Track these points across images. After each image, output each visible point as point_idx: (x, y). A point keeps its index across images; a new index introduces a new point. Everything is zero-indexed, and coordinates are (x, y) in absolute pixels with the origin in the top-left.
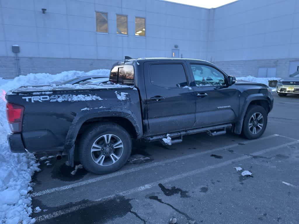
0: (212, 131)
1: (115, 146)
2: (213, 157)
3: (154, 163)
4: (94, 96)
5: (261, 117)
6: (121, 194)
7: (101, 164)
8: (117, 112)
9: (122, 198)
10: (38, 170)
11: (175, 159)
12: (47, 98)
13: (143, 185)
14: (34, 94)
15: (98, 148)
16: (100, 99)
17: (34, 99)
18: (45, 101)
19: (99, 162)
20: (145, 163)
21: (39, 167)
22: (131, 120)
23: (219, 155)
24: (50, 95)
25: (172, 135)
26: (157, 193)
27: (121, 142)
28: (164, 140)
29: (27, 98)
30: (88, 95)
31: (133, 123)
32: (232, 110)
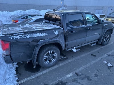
0: (91, 44)
1: (53, 55)
2: (92, 56)
3: (68, 60)
4: (44, 34)
5: (109, 36)
6: (61, 79)
7: (48, 64)
8: (55, 41)
9: (62, 82)
10: (18, 66)
11: (77, 58)
12: (21, 36)
13: (69, 74)
14: (15, 34)
15: (46, 57)
16: (47, 35)
17: (15, 37)
18: (21, 38)
19: (47, 63)
20: (65, 60)
21: (17, 64)
22: (60, 44)
23: (94, 55)
24: (23, 35)
26: (77, 78)
27: (56, 53)
28: (73, 50)
29: (11, 37)
30: (42, 33)
31: (61, 45)
32: (99, 34)
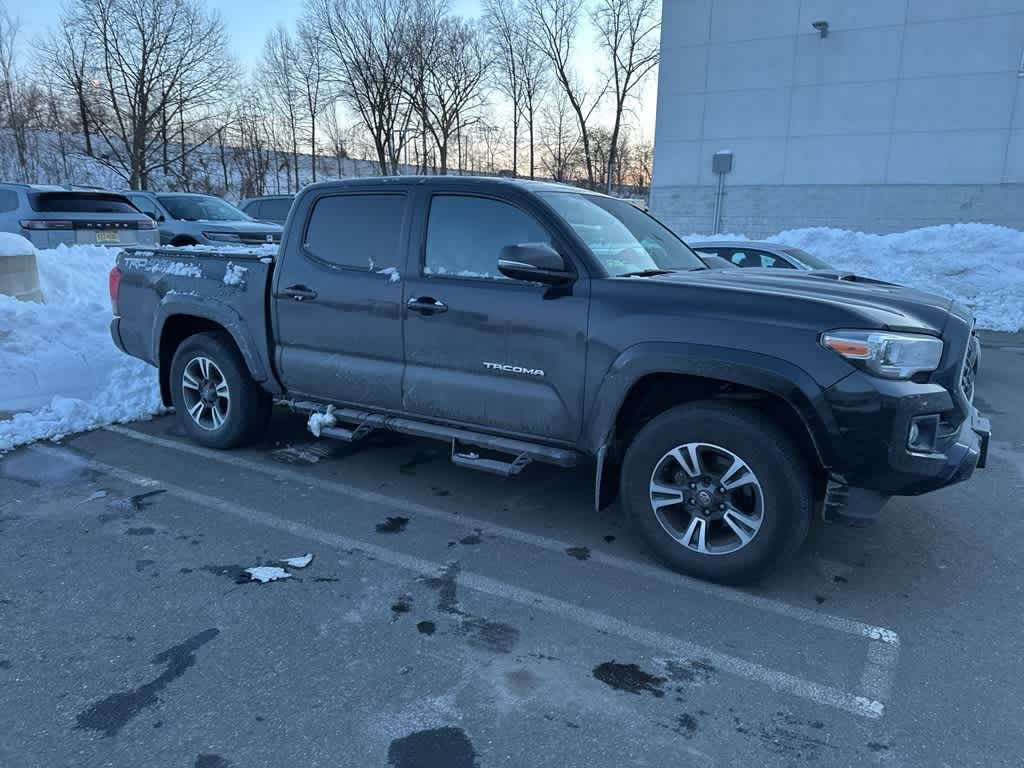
1: (218, 391)
7: (197, 420)
15: (193, 383)
16: (198, 276)
19: (195, 414)
25: (343, 413)
27: (224, 383)
32: (556, 390)
